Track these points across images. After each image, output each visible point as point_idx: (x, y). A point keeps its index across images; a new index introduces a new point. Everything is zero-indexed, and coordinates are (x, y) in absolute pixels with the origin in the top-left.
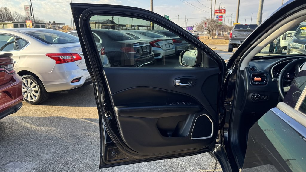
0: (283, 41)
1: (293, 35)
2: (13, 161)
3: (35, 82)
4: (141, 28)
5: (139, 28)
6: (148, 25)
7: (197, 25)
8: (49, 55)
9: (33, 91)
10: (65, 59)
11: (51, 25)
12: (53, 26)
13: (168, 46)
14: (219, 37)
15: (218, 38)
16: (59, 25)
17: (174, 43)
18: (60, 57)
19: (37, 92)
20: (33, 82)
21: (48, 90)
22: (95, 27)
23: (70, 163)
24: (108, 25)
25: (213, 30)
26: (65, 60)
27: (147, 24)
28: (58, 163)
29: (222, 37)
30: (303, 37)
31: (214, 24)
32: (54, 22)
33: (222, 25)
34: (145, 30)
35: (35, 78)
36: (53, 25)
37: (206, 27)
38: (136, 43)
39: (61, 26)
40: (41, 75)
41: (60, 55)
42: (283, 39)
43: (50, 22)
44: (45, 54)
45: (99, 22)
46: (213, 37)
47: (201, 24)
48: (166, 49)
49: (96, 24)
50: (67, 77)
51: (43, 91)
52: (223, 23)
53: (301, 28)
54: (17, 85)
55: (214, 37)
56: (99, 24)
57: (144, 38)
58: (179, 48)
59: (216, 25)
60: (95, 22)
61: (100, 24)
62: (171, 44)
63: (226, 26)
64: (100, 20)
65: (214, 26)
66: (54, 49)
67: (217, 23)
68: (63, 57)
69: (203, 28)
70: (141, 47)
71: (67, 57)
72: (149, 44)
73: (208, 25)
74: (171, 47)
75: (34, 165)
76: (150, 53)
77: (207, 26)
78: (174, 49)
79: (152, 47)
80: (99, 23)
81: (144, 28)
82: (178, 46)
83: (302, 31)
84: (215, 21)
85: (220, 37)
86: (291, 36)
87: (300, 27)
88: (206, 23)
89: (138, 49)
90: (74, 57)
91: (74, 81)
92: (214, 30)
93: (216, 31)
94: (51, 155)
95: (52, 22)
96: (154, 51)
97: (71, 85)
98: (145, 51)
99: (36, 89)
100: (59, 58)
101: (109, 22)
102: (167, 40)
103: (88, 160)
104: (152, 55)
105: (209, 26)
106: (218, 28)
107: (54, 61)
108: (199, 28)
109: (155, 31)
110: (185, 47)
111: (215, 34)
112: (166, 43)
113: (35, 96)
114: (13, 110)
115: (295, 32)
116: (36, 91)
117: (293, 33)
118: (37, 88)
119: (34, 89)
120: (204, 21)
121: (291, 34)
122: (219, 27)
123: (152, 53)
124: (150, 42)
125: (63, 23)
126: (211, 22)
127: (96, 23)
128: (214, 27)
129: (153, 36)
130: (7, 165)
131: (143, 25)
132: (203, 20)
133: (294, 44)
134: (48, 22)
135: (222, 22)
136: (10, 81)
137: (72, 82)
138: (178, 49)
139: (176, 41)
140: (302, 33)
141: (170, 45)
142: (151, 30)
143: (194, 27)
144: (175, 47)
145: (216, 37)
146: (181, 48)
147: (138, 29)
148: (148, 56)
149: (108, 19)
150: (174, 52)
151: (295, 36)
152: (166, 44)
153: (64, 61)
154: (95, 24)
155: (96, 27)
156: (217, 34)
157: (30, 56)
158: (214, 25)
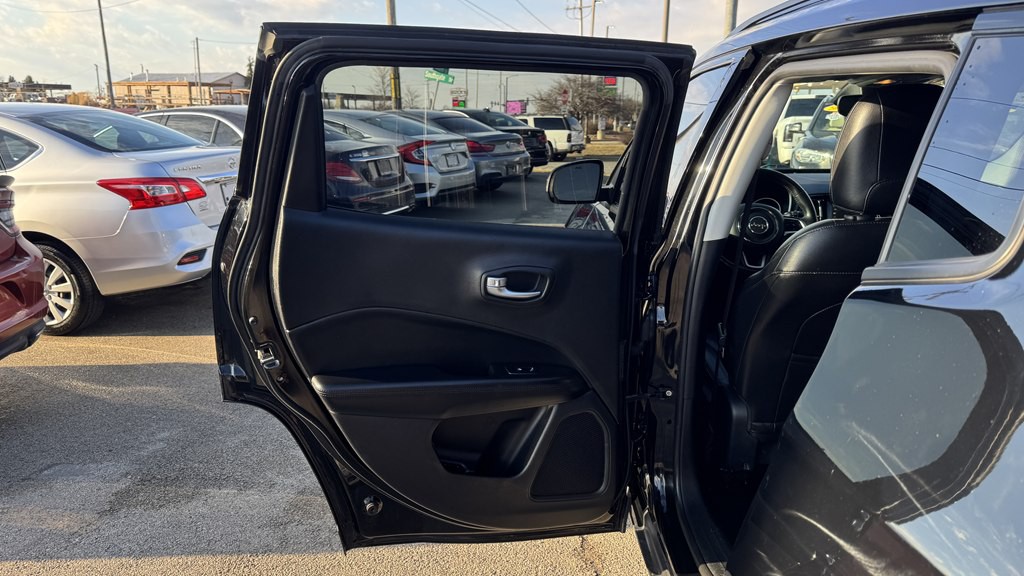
0: (786, 144)
1: (805, 127)
2: (57, 464)
3: (62, 267)
4: (352, 103)
5: (346, 101)
6: (376, 94)
7: (538, 96)
8: (106, 184)
9: (53, 293)
10: (157, 194)
11: (19, 89)
12: (28, 93)
13: (452, 160)
14: (608, 137)
15: (604, 139)
16: (48, 92)
17: (470, 152)
18: (143, 187)
19: (67, 296)
20: (54, 267)
21: (106, 289)
22: (188, 97)
23: (222, 456)
24: (233, 91)
25: (587, 114)
26: (157, 197)
27: (372, 91)
28: (188, 459)
29: (618, 137)
30: (831, 133)
31: (591, 95)
32: (29, 79)
33: (615, 100)
34: (366, 109)
35: (63, 252)
36: (28, 90)
37: (565, 102)
38: (360, 151)
39: (56, 93)
40: (85, 243)
41: (144, 183)
42: (784, 141)
43: (12, 80)
44: (95, 182)
45: (203, 81)
46: (590, 136)
47: (549, 95)
48: (445, 169)
49: (193, 88)
50: (165, 250)
51: (87, 293)
52: (619, 92)
53: (826, 109)
54: (24, 271)
55: (592, 137)
56: (203, 88)
57: (379, 136)
58: (488, 167)
59: (595, 99)
60: (185, 81)
61: (206, 88)
62: (464, 154)
63: (630, 100)
64: (205, 74)
65: (590, 100)
66: (123, 167)
67: (601, 90)
68: (153, 189)
69: (558, 108)
70: (375, 161)
71: (165, 190)
72: (398, 155)
73: (573, 96)
74: (465, 162)
75: (123, 468)
76: (402, 179)
77: (570, 99)
78: (474, 170)
79: (406, 164)
80: (204, 85)
81: (360, 103)
82: (483, 162)
83: (828, 117)
84: (593, 84)
85: (612, 137)
86: (801, 131)
87: (824, 106)
88: (565, 92)
89: (363, 167)
90: (185, 189)
91: (186, 260)
92: (592, 113)
93: (597, 117)
94: (161, 445)
95: (20, 79)
96: (412, 176)
97: (177, 272)
98: (387, 173)
99: (67, 287)
100: (140, 191)
101: (238, 82)
102: (449, 142)
103: (269, 447)
104: (407, 187)
105: (577, 100)
106: (602, 107)
107: (124, 203)
108: (544, 106)
109: (406, 113)
110: (506, 163)
111: (597, 125)
112: (448, 150)
113: (62, 310)
114: (26, 340)
115: (811, 118)
116: (63, 293)
117: (806, 121)
118: (69, 282)
119: (56, 288)
120: (560, 83)
121: (800, 124)
122: (607, 104)
123: (409, 181)
124: (398, 148)
125: (64, 83)
126: (582, 86)
127: (192, 84)
128: (592, 104)
129: (405, 131)
130: (46, 472)
131: (357, 93)
132: (554, 81)
133: (807, 152)
134: (6, 81)
135: (616, 89)
136: (12, 257)
137: (180, 263)
138: (485, 171)
139: (477, 145)
140: (831, 124)
141: (460, 156)
142: (394, 110)
143: (530, 103)
144: (475, 163)
145: (599, 135)
146: (493, 168)
147: (343, 106)
148: (395, 191)
149: (234, 71)
150: (472, 180)
151: (811, 129)
152: (446, 155)
153: (156, 202)
154: (187, 88)
155: (191, 99)
156: (601, 125)
157: (44, 189)
158: (592, 98)
